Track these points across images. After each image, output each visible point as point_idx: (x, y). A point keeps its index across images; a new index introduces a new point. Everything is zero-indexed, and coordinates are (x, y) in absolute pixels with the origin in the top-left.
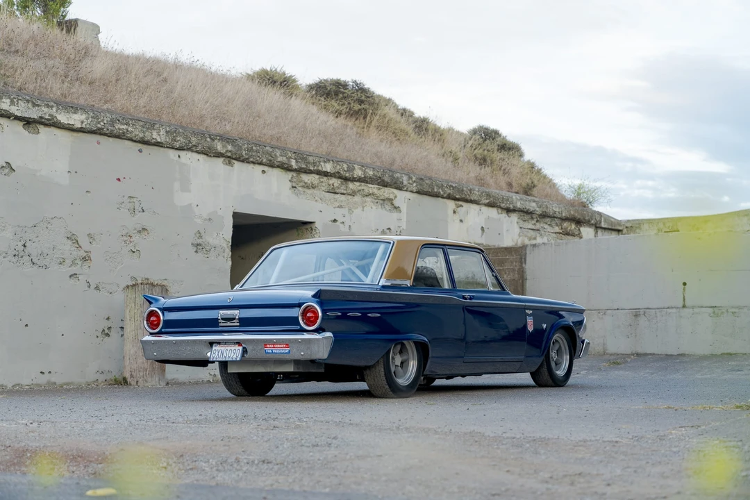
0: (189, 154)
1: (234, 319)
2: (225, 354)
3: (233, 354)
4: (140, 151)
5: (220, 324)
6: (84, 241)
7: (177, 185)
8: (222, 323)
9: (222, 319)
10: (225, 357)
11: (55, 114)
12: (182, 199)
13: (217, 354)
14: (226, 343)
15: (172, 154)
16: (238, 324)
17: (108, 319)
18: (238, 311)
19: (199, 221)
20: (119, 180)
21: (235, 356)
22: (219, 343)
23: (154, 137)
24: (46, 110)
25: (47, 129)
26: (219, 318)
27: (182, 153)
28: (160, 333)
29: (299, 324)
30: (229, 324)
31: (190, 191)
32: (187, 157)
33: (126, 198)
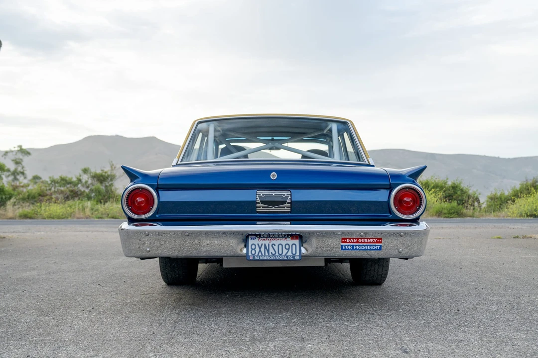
1: (284, 202)
2: (271, 250)
3: (285, 251)
5: (258, 210)
8: (261, 208)
9: (263, 202)
10: (274, 255)
13: (257, 249)
14: (269, 235)
16: (289, 210)
18: (289, 193)
21: (290, 254)
22: (258, 235)
26: (258, 200)
28: (152, 220)
29: (390, 211)
30: (273, 209)
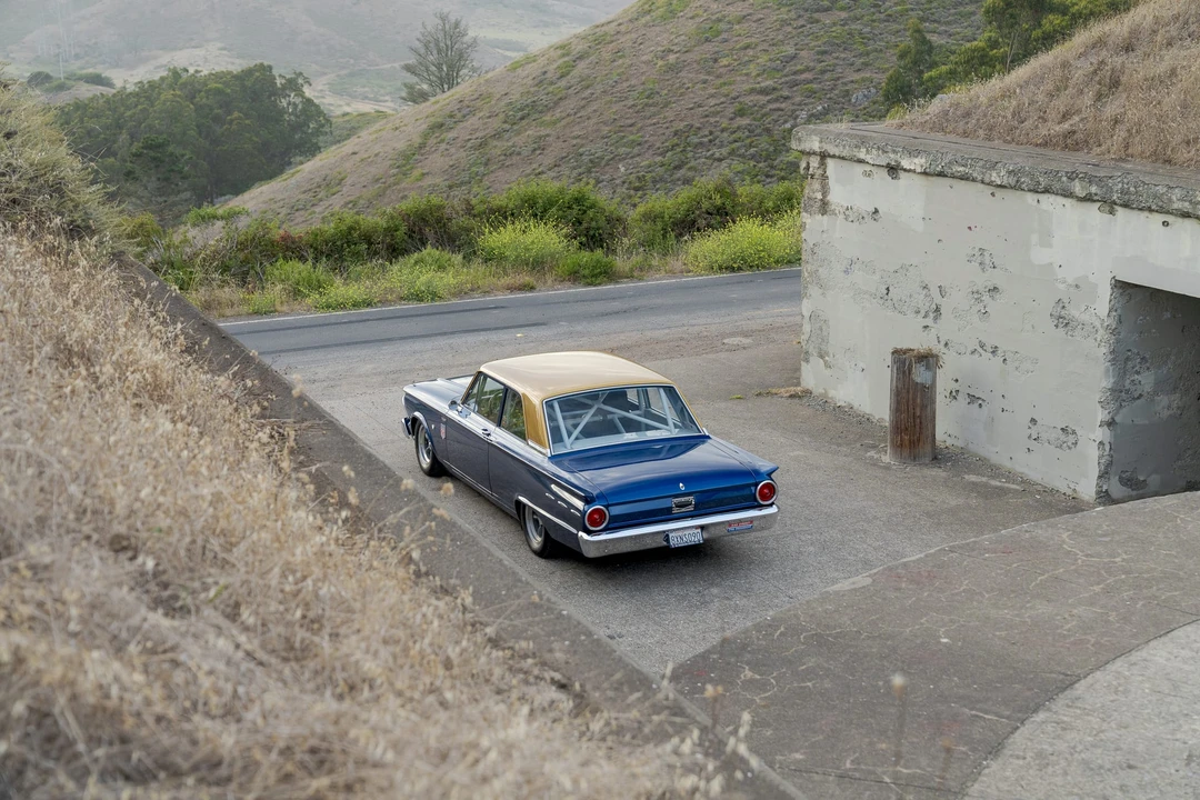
0: (1052, 198)
4: (993, 194)
6: (935, 292)
7: (1035, 238)
11: (899, 160)
12: (1040, 256)
15: (1030, 198)
17: (957, 381)
19: (1062, 286)
20: (970, 228)
23: (993, 179)
24: (892, 156)
25: (906, 174)
27: (1044, 197)
31: (1050, 246)
32: (1048, 201)
33: (977, 249)
